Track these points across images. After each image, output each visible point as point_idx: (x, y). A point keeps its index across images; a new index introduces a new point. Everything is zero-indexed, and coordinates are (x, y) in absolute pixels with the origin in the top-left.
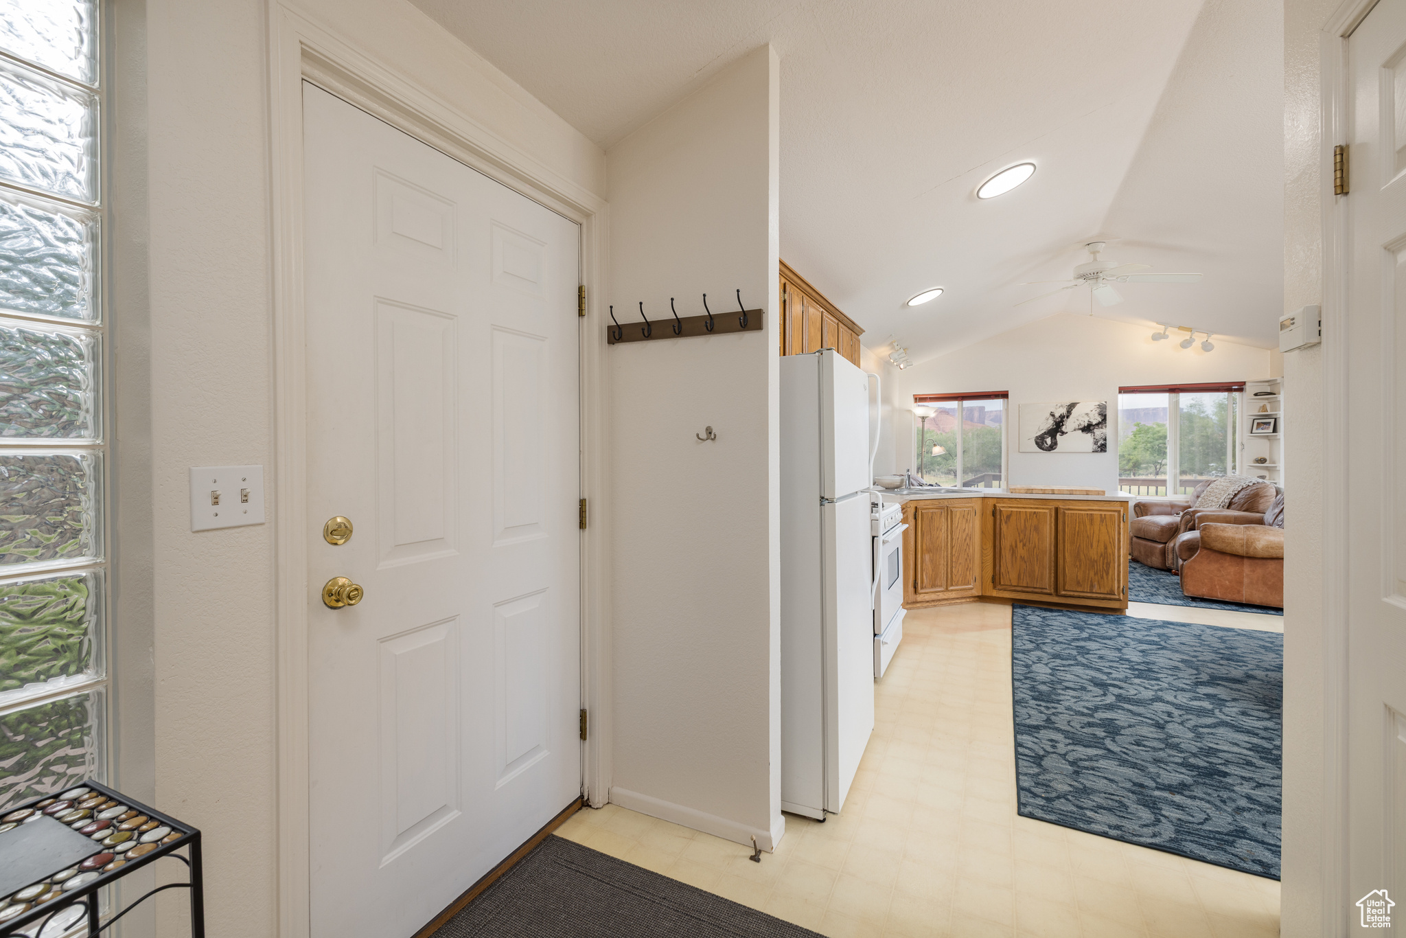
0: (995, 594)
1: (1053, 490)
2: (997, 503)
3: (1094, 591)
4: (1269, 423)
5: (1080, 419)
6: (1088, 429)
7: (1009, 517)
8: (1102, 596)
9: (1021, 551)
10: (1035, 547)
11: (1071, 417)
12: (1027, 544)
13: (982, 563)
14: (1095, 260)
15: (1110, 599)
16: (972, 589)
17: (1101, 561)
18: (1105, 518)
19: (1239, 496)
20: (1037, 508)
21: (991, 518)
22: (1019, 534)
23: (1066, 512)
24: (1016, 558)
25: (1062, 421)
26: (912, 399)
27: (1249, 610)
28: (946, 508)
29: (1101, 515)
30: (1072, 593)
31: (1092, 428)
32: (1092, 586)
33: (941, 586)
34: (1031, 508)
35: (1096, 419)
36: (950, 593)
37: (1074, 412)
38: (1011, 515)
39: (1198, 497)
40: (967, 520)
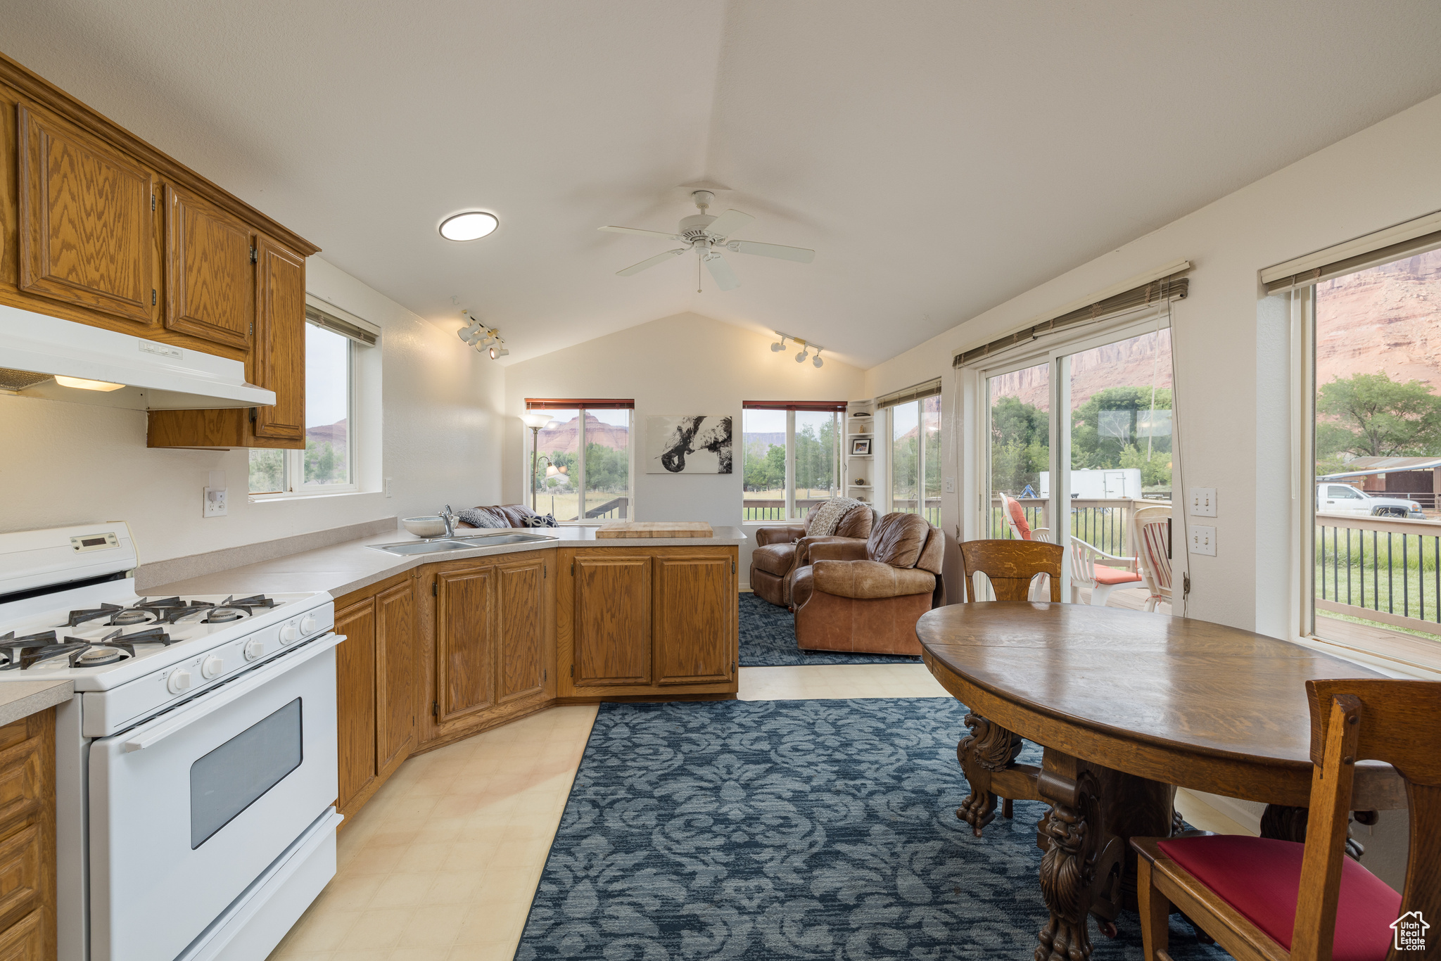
0: (575, 693)
1: (651, 532)
2: (577, 555)
3: (699, 673)
4: (866, 444)
5: (707, 435)
6: (714, 447)
7: (592, 575)
8: (709, 679)
9: (609, 626)
10: (627, 618)
11: (698, 432)
12: (617, 614)
13: (557, 648)
14: (703, 213)
15: (718, 682)
16: (540, 692)
17: (708, 630)
18: (712, 569)
19: (844, 520)
20: (629, 560)
21: (568, 579)
22: (606, 601)
23: (666, 563)
24: (602, 636)
25: (689, 437)
26: (524, 405)
27: (857, 661)
28: (493, 571)
29: (707, 565)
30: (672, 680)
31: (718, 446)
32: (697, 667)
33: (485, 700)
34: (622, 560)
35: (722, 436)
36: (502, 708)
37: (702, 426)
38: (595, 572)
39: (811, 521)
40: (530, 586)
